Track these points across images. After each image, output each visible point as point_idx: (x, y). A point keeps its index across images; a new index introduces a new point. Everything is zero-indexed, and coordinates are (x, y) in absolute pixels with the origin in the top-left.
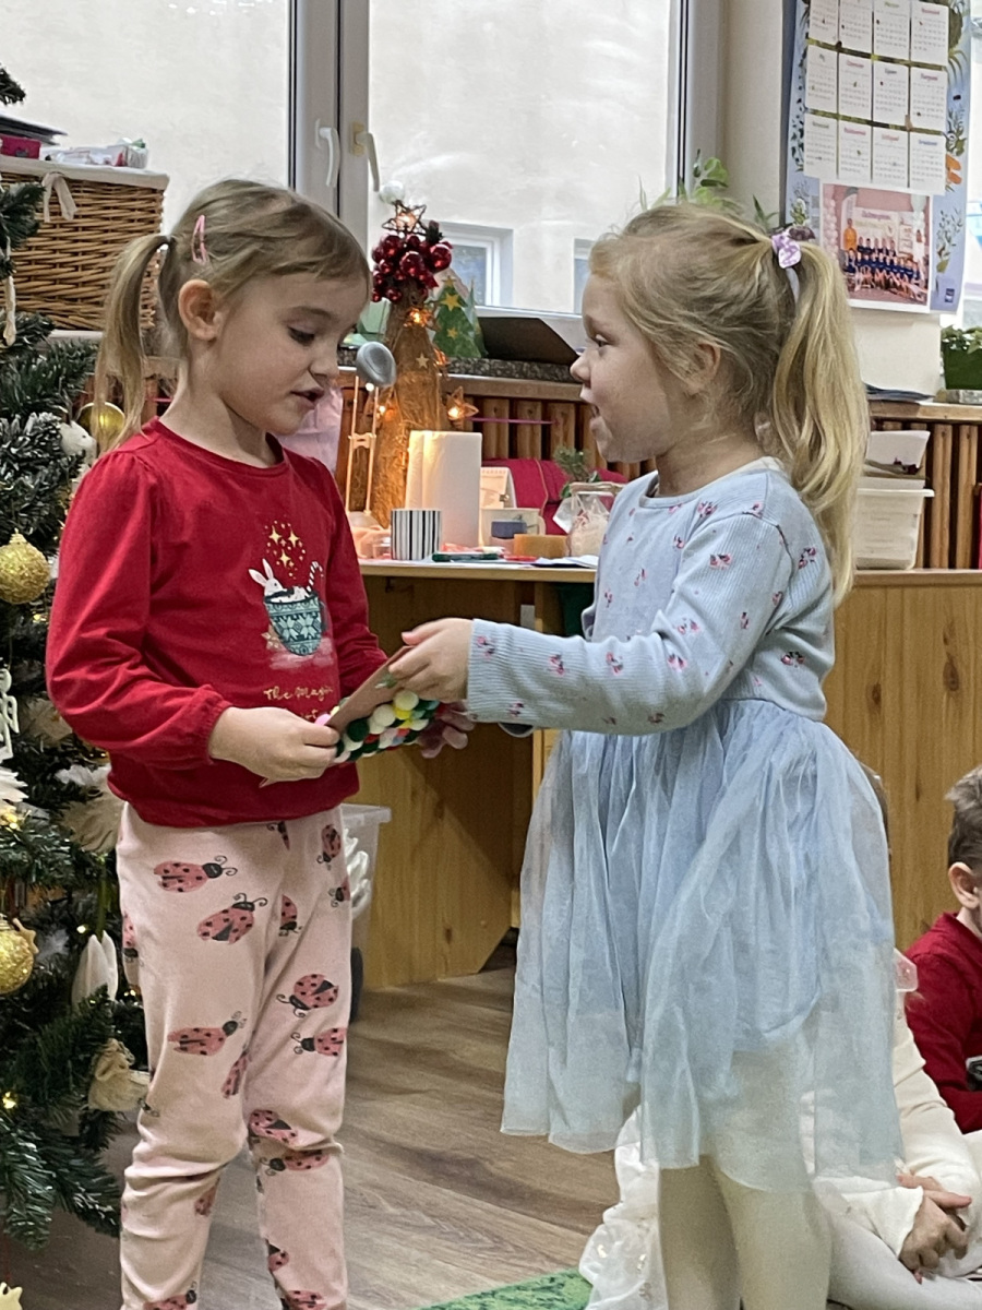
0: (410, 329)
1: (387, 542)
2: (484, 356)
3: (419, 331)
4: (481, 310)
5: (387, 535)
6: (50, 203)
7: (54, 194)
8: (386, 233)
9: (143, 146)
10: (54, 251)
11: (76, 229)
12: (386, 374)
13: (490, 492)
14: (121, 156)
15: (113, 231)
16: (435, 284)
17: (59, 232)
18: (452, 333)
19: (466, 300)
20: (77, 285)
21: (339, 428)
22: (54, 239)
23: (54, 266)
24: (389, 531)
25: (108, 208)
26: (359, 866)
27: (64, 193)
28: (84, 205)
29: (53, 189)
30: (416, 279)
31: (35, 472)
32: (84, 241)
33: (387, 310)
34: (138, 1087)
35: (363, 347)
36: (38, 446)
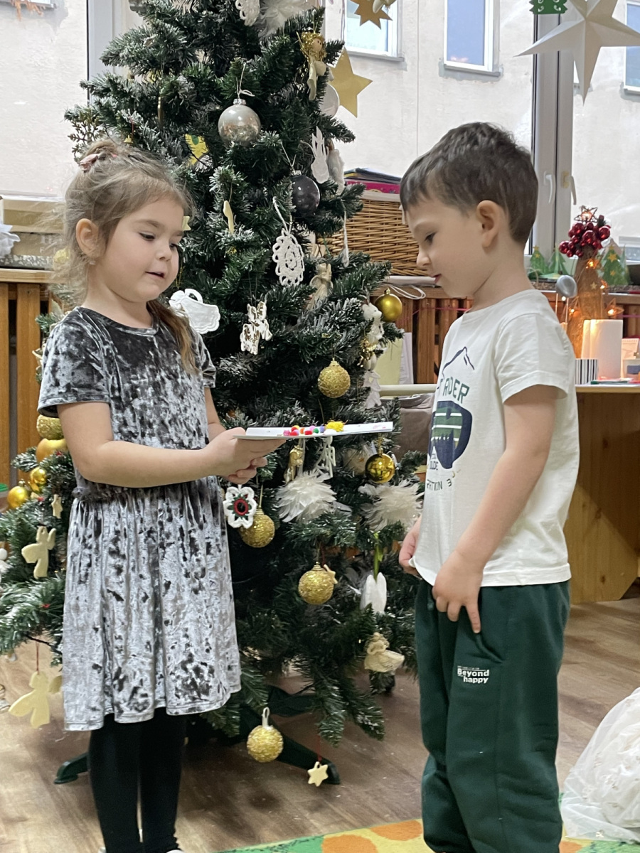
0: (588, 270)
2: (630, 284)
3: (592, 271)
4: (630, 262)
8: (576, 222)
12: (571, 292)
13: (628, 351)
16: (601, 247)
18: (612, 273)
19: (621, 256)
30: (591, 245)
31: (348, 330)
33: (576, 262)
34: (390, 659)
35: (560, 279)
36: (349, 316)
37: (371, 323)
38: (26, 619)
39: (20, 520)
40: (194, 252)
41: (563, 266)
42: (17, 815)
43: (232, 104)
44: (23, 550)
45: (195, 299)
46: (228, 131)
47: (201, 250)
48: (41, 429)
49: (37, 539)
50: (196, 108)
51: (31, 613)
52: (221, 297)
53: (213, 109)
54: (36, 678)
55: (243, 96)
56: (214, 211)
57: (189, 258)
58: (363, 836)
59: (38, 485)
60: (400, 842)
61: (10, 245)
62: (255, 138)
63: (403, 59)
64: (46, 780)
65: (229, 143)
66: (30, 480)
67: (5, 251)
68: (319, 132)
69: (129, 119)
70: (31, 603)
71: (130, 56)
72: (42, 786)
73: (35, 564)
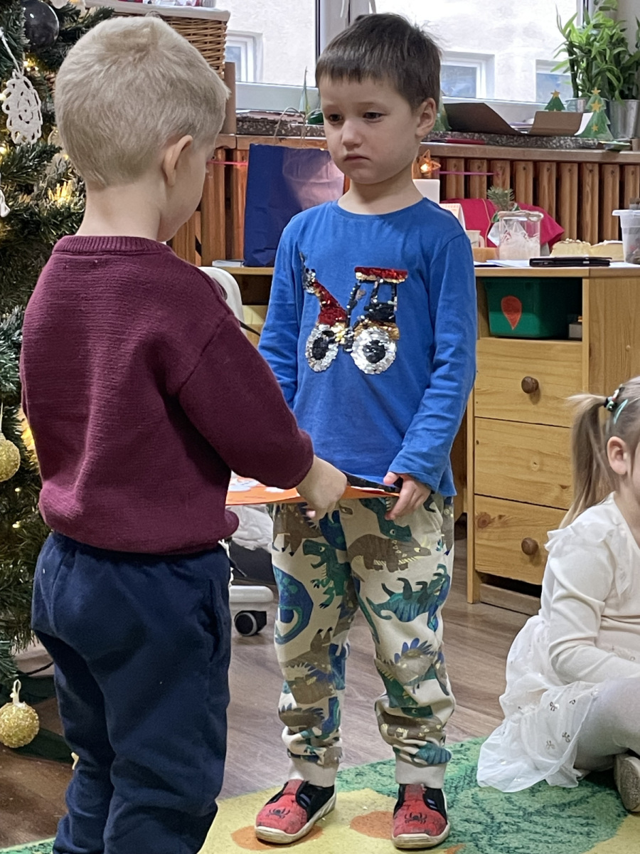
2: (447, 130)
25: (189, 35)
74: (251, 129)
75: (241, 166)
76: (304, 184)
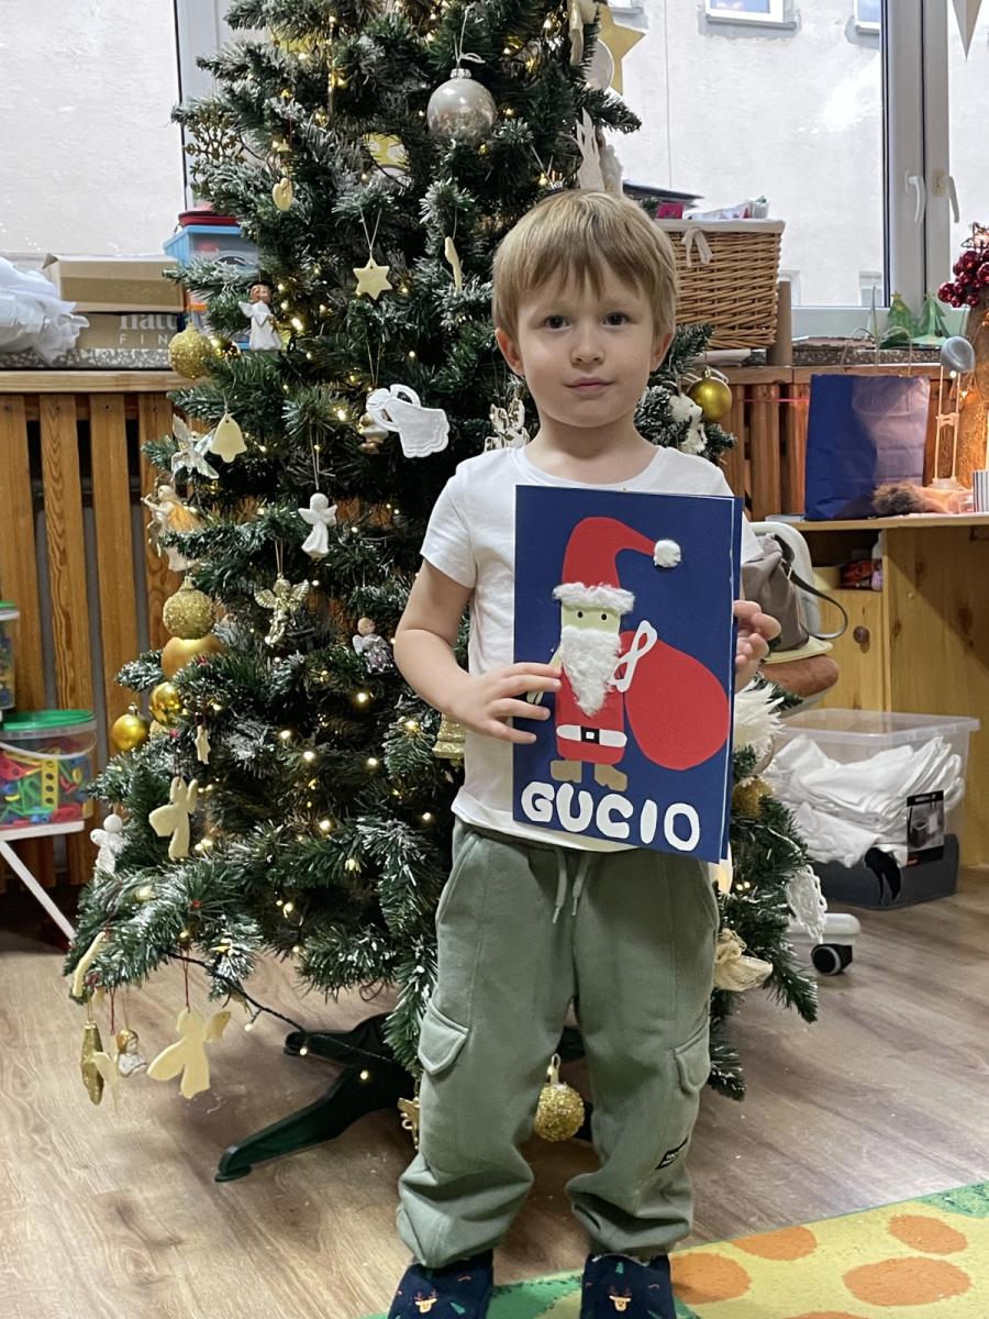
0: (987, 326)
1: (970, 499)
5: (969, 494)
6: (692, 252)
7: (694, 245)
9: (764, 201)
10: (696, 290)
11: (712, 271)
12: (966, 362)
14: (747, 210)
15: (741, 269)
17: (699, 274)
20: (714, 315)
21: (927, 409)
22: (696, 280)
23: (696, 301)
24: (972, 490)
25: (737, 252)
26: (952, 768)
27: (702, 243)
28: (719, 252)
29: (694, 241)
32: (719, 280)
33: (967, 314)
34: (750, 970)
35: (944, 343)
36: (651, 415)
37: (687, 425)
38: (167, 927)
39: (141, 767)
40: (398, 325)
41: (941, 322)
42: (167, 1234)
43: (449, 78)
44: (151, 816)
45: (409, 400)
46: (444, 121)
47: (409, 321)
48: (169, 622)
49: (172, 797)
50: (388, 89)
51: (175, 917)
52: (445, 396)
53: (415, 88)
54: (186, 1018)
55: (465, 64)
56: (426, 256)
57: (390, 333)
58: (723, 1254)
59: (166, 712)
60: (785, 1263)
61: (74, 333)
62: (486, 133)
63: (641, 9)
64: (201, 1175)
65: (447, 144)
66: (153, 704)
67: (67, 343)
68: (586, 117)
69: (284, 113)
70: (174, 900)
71: (278, 9)
72: (198, 1186)
73: (170, 838)
74: (810, 360)
75: (800, 404)
76: (878, 418)
